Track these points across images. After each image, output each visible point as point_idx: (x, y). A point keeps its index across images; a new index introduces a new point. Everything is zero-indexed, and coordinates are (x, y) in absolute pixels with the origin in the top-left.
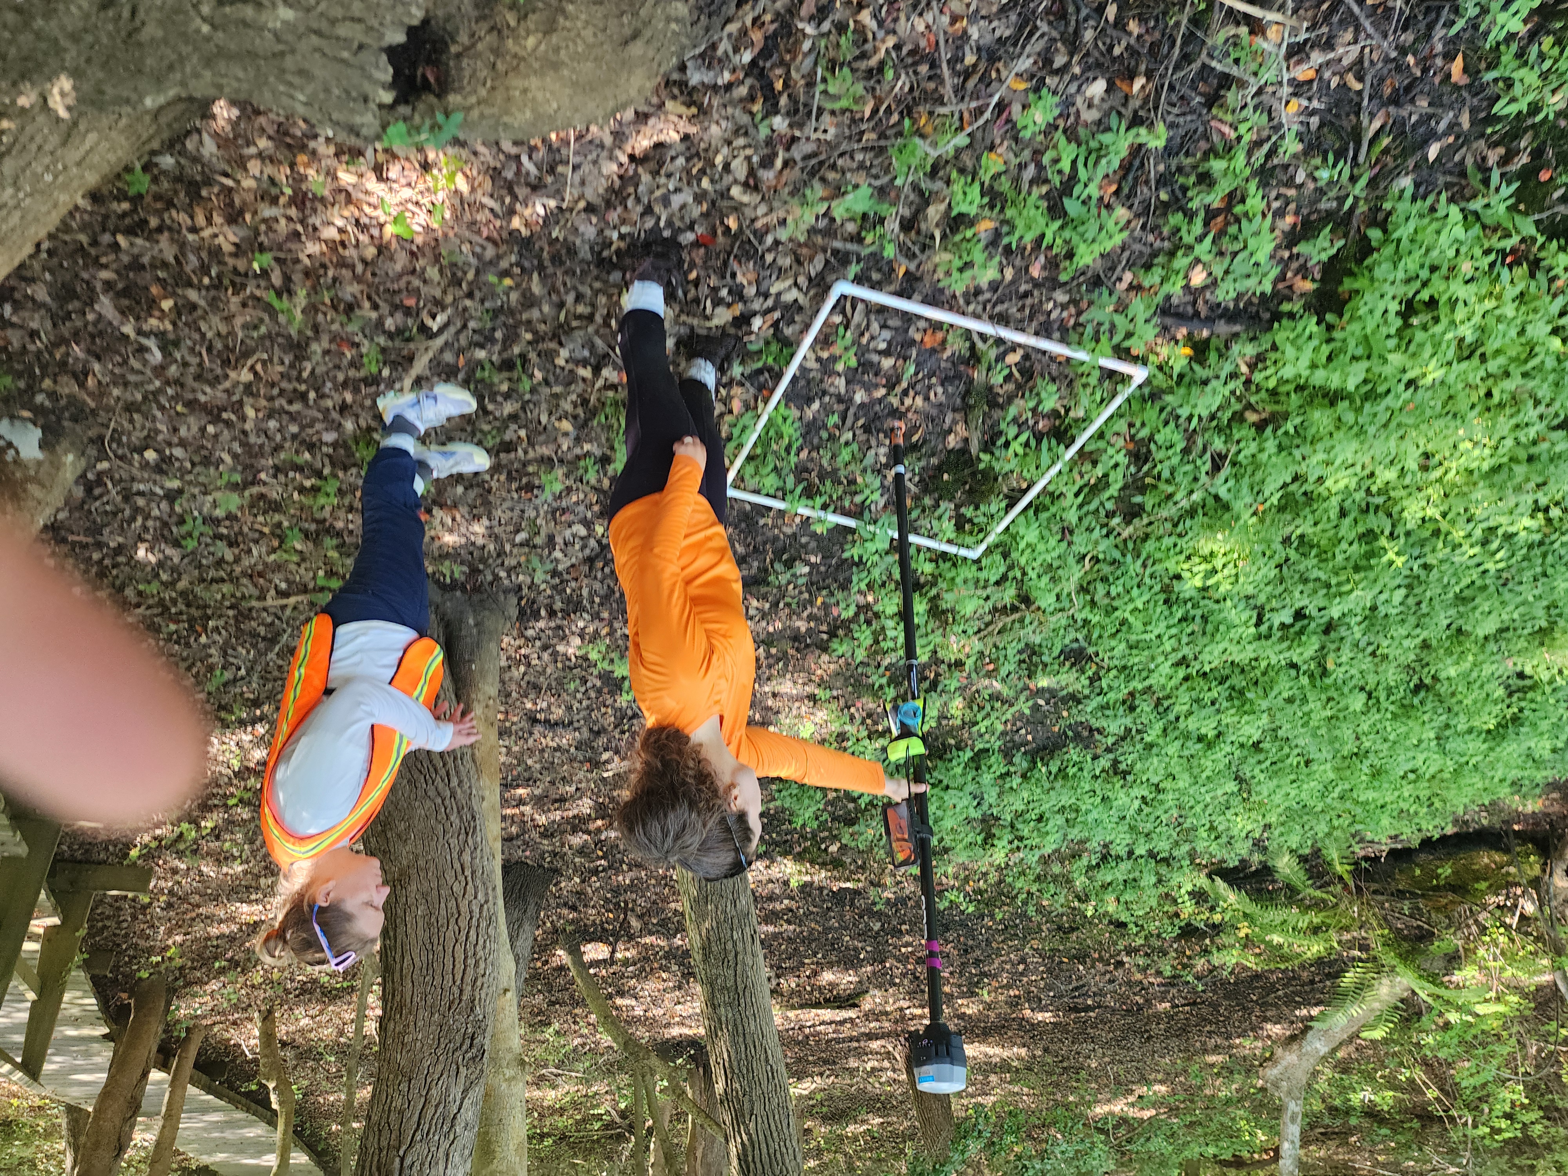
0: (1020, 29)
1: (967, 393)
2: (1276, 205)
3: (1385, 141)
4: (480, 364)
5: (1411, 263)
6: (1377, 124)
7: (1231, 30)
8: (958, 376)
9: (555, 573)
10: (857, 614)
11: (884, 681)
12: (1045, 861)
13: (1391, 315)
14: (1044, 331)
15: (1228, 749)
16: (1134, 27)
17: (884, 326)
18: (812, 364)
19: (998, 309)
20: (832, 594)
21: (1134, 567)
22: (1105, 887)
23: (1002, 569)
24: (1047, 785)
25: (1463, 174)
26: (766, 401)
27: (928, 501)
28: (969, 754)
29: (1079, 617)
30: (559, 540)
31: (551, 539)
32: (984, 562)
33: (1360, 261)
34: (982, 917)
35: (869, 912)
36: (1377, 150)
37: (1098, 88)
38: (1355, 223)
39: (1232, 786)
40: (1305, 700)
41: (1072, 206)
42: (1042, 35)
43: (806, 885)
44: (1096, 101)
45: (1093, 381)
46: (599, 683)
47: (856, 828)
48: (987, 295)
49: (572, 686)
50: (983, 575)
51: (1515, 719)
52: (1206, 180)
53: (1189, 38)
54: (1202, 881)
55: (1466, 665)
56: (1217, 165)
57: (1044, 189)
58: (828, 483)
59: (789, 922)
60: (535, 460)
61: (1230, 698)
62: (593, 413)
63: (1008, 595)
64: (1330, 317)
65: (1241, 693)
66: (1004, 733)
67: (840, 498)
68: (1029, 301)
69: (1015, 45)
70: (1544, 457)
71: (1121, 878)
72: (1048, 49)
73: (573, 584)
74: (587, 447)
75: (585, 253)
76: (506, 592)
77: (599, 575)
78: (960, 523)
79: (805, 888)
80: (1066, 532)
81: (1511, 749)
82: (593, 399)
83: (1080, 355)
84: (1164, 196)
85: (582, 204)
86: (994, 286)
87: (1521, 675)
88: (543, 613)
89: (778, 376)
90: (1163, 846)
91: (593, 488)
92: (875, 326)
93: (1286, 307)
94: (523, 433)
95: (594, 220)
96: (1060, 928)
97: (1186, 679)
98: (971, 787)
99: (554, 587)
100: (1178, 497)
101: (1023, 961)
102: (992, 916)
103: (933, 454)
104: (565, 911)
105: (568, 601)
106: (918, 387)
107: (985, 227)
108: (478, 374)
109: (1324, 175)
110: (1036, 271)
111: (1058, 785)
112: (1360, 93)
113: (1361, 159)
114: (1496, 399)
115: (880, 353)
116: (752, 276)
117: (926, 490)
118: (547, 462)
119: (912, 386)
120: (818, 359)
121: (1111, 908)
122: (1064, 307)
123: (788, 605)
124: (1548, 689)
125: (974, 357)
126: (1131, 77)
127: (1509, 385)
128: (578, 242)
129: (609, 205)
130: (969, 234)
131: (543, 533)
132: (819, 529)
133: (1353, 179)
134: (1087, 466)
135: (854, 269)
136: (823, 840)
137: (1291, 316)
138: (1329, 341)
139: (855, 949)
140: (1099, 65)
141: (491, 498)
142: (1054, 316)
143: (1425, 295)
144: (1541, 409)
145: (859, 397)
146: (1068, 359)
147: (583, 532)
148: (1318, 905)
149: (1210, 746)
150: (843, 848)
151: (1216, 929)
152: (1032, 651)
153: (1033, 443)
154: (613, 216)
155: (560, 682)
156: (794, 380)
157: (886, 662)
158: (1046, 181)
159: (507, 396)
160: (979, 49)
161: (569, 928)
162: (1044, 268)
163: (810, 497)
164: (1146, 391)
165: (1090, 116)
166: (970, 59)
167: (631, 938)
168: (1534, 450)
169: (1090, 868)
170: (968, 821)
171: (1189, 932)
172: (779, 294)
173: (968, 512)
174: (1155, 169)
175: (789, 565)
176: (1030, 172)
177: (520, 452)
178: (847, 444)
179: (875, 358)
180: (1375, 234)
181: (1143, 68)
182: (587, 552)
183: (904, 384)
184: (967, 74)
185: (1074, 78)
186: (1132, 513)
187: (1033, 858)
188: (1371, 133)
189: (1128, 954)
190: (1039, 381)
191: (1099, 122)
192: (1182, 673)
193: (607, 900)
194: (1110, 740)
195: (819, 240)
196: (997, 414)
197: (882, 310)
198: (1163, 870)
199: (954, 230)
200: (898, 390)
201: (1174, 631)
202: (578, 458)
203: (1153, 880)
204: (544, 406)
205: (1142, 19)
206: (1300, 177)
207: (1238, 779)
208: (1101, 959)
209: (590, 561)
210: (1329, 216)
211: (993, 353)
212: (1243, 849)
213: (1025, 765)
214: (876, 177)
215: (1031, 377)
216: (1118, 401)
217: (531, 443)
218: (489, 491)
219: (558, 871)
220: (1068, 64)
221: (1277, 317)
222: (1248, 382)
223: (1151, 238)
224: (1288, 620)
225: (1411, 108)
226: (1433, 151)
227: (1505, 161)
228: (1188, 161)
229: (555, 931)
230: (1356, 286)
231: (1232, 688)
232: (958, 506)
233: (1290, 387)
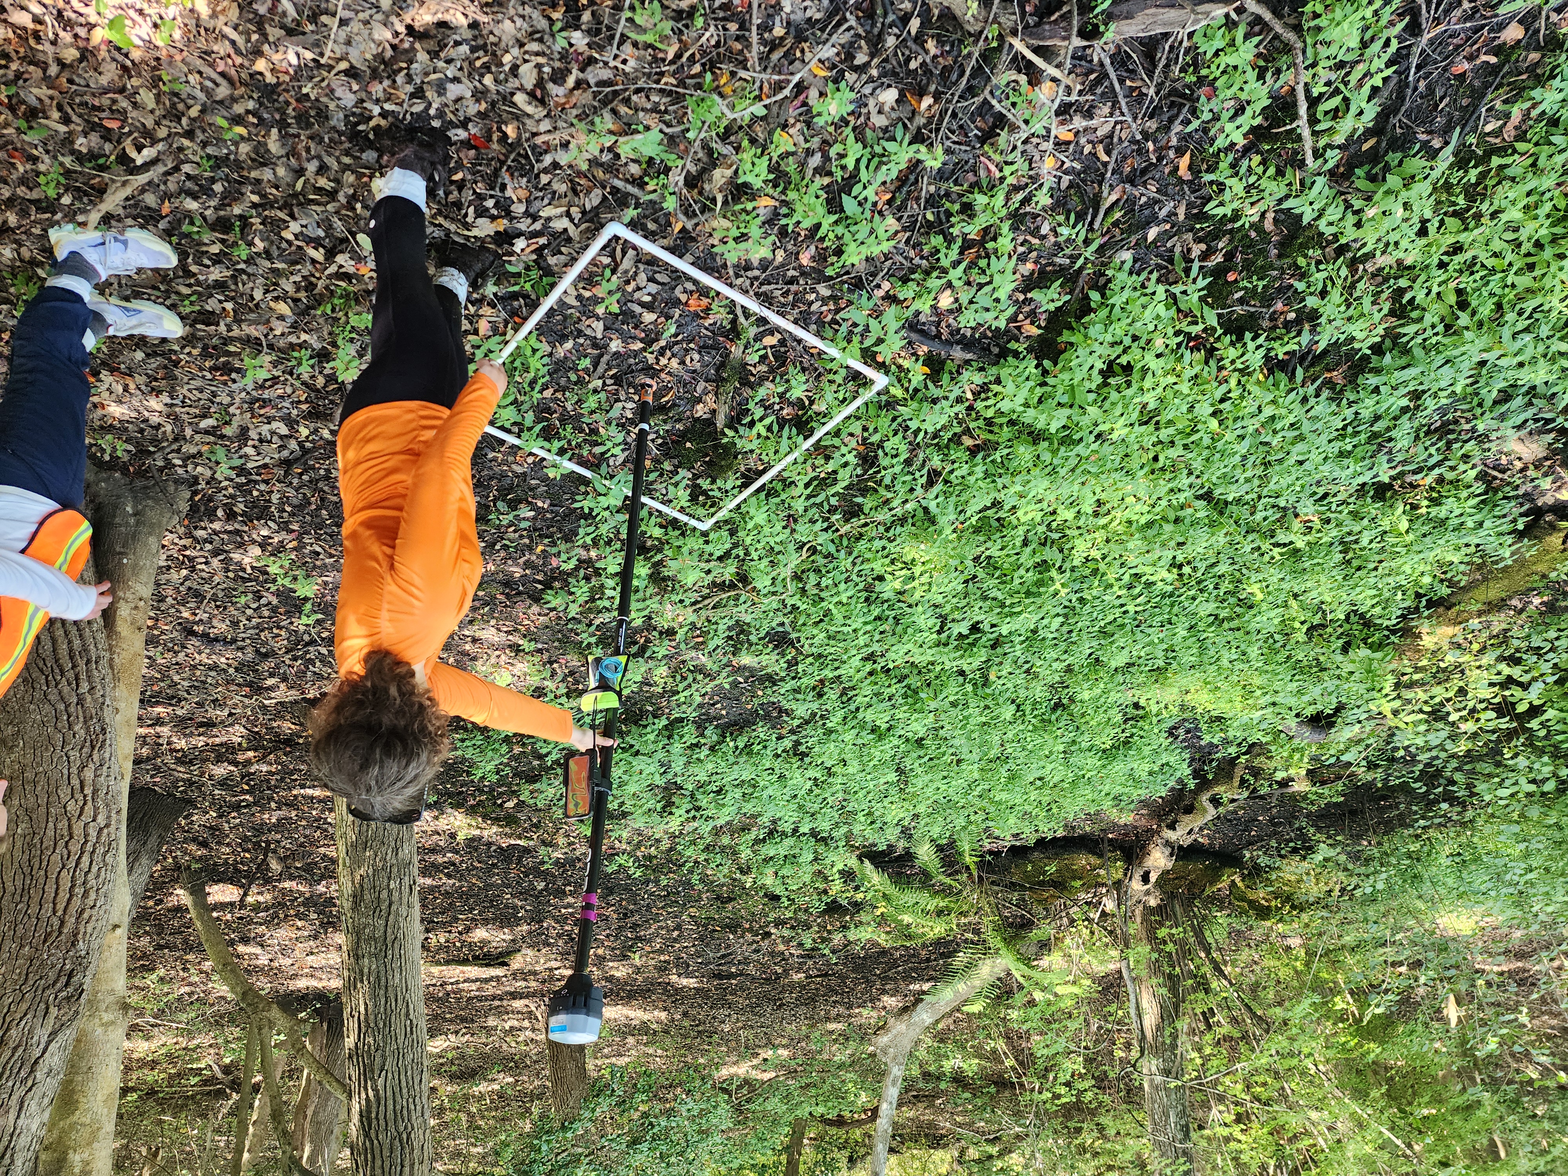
0: (830, 16)
1: (722, 366)
2: (1021, 249)
3: (1117, 215)
4: (189, 216)
5: (1118, 329)
6: (1113, 197)
7: (1013, 75)
8: (716, 347)
9: (241, 471)
10: (577, 568)
11: (593, 640)
12: (717, 832)
13: (1095, 372)
14: (803, 321)
15: (896, 742)
16: (931, 45)
17: (651, 280)
18: (571, 301)
19: (764, 288)
20: (554, 544)
21: (845, 563)
22: (767, 860)
23: (728, 546)
24: (732, 759)
25: (1171, 261)
26: (516, 330)
27: (667, 466)
28: (664, 722)
29: (790, 602)
30: (253, 434)
31: (244, 431)
32: (712, 536)
33: (1079, 318)
34: (647, 882)
35: (537, 872)
36: (1110, 220)
37: (889, 96)
38: (1081, 282)
39: (892, 777)
40: (966, 705)
41: (849, 204)
42: (849, 29)
43: (473, 840)
44: (887, 108)
45: (839, 379)
46: (275, 601)
47: (537, 786)
48: (756, 273)
49: (243, 600)
50: (709, 548)
51: (1126, 743)
52: (968, 210)
53: (978, 71)
54: (853, 862)
55: (1097, 691)
56: (980, 200)
57: (826, 180)
58: (569, 428)
59: (449, 876)
60: (239, 339)
61: (905, 696)
62: (319, 301)
63: (729, 571)
64: (1047, 363)
65: (915, 692)
66: (701, 706)
67: (579, 446)
68: (794, 288)
69: (822, 30)
70: (1187, 521)
71: (783, 853)
72: (851, 44)
73: (263, 487)
74: (304, 337)
75: (337, 120)
76: (178, 482)
77: (295, 481)
78: (696, 493)
79: (473, 843)
80: (792, 519)
81: (1119, 767)
82: (321, 284)
83: (832, 351)
84: (930, 217)
85: (343, 65)
86: (764, 265)
87: (1136, 706)
88: (220, 513)
89: (534, 305)
90: (824, 826)
91: (304, 383)
92: (642, 278)
93: (1013, 345)
94: (229, 306)
95: (355, 87)
96: (718, 898)
97: (871, 674)
98: (660, 755)
99: (238, 486)
100: (895, 504)
101: (678, 927)
102: (657, 882)
103: (679, 420)
104: (193, 847)
105: (254, 504)
106: (676, 349)
107: (765, 204)
108: (186, 228)
109: (1065, 231)
110: (805, 259)
111: (742, 760)
112: (1105, 164)
113: (1096, 226)
114: (1160, 464)
115: (643, 305)
116: (523, 194)
117: (667, 455)
118: (254, 345)
119: (669, 346)
120: (579, 297)
121: (769, 881)
122: (824, 301)
123: (505, 547)
124: (1155, 720)
125: (734, 332)
126: (921, 94)
127: (1173, 453)
128: (332, 106)
129: (375, 75)
130: (749, 206)
131: (235, 423)
132: (551, 473)
133: (1087, 242)
134: (820, 461)
135: (631, 213)
136: (501, 795)
137: (1016, 354)
138: (1044, 384)
139: (515, 907)
140: (895, 74)
141: (177, 372)
142: (814, 307)
143: (1124, 360)
144: (1192, 478)
145: (615, 345)
146: (821, 353)
147: (284, 430)
148: (945, 891)
149: (881, 738)
150: (521, 804)
151: (857, 906)
152: (741, 629)
153: (775, 428)
154: (377, 89)
155: (229, 594)
156: (551, 312)
157: (597, 622)
158: (830, 174)
159: (217, 260)
160: (789, 23)
161: (194, 866)
162: (813, 258)
163: (548, 439)
164: (884, 398)
165: (879, 121)
166: (779, 31)
167: (267, 881)
168: (1181, 513)
169: (757, 841)
170: (651, 787)
171: (833, 908)
172: (549, 219)
173: (705, 484)
174: (927, 188)
175: (513, 505)
176: (816, 160)
177: (222, 328)
178: (595, 391)
179: (638, 309)
180: (1095, 296)
181: (932, 88)
182: (285, 453)
183: (663, 343)
184: (774, 45)
185: (871, 80)
186: (852, 512)
187: (706, 828)
188: (1107, 204)
189: (776, 926)
190: (791, 369)
191: (885, 130)
192: (868, 667)
193: (245, 839)
194: (796, 722)
195: (600, 174)
196: (747, 392)
197: (652, 261)
198: (821, 849)
199: (736, 200)
200: (656, 347)
201: (869, 627)
202: (292, 346)
203: (811, 857)
204: (260, 281)
205: (940, 43)
206: (1045, 229)
207: (900, 771)
208: (750, 930)
209: (287, 463)
210: (1062, 271)
211: (753, 331)
212: (892, 834)
213: (715, 738)
214: (669, 125)
215: (783, 364)
216: (858, 402)
217: (238, 321)
218: (176, 364)
219: (191, 803)
220: (867, 65)
221: (1004, 353)
222: (970, 408)
223: (912, 254)
224: (965, 632)
225: (1142, 190)
226: (1152, 233)
227: (1204, 256)
228: (956, 189)
229: (177, 867)
230: (1072, 339)
231: (908, 687)
232: (696, 477)
233: (1004, 420)
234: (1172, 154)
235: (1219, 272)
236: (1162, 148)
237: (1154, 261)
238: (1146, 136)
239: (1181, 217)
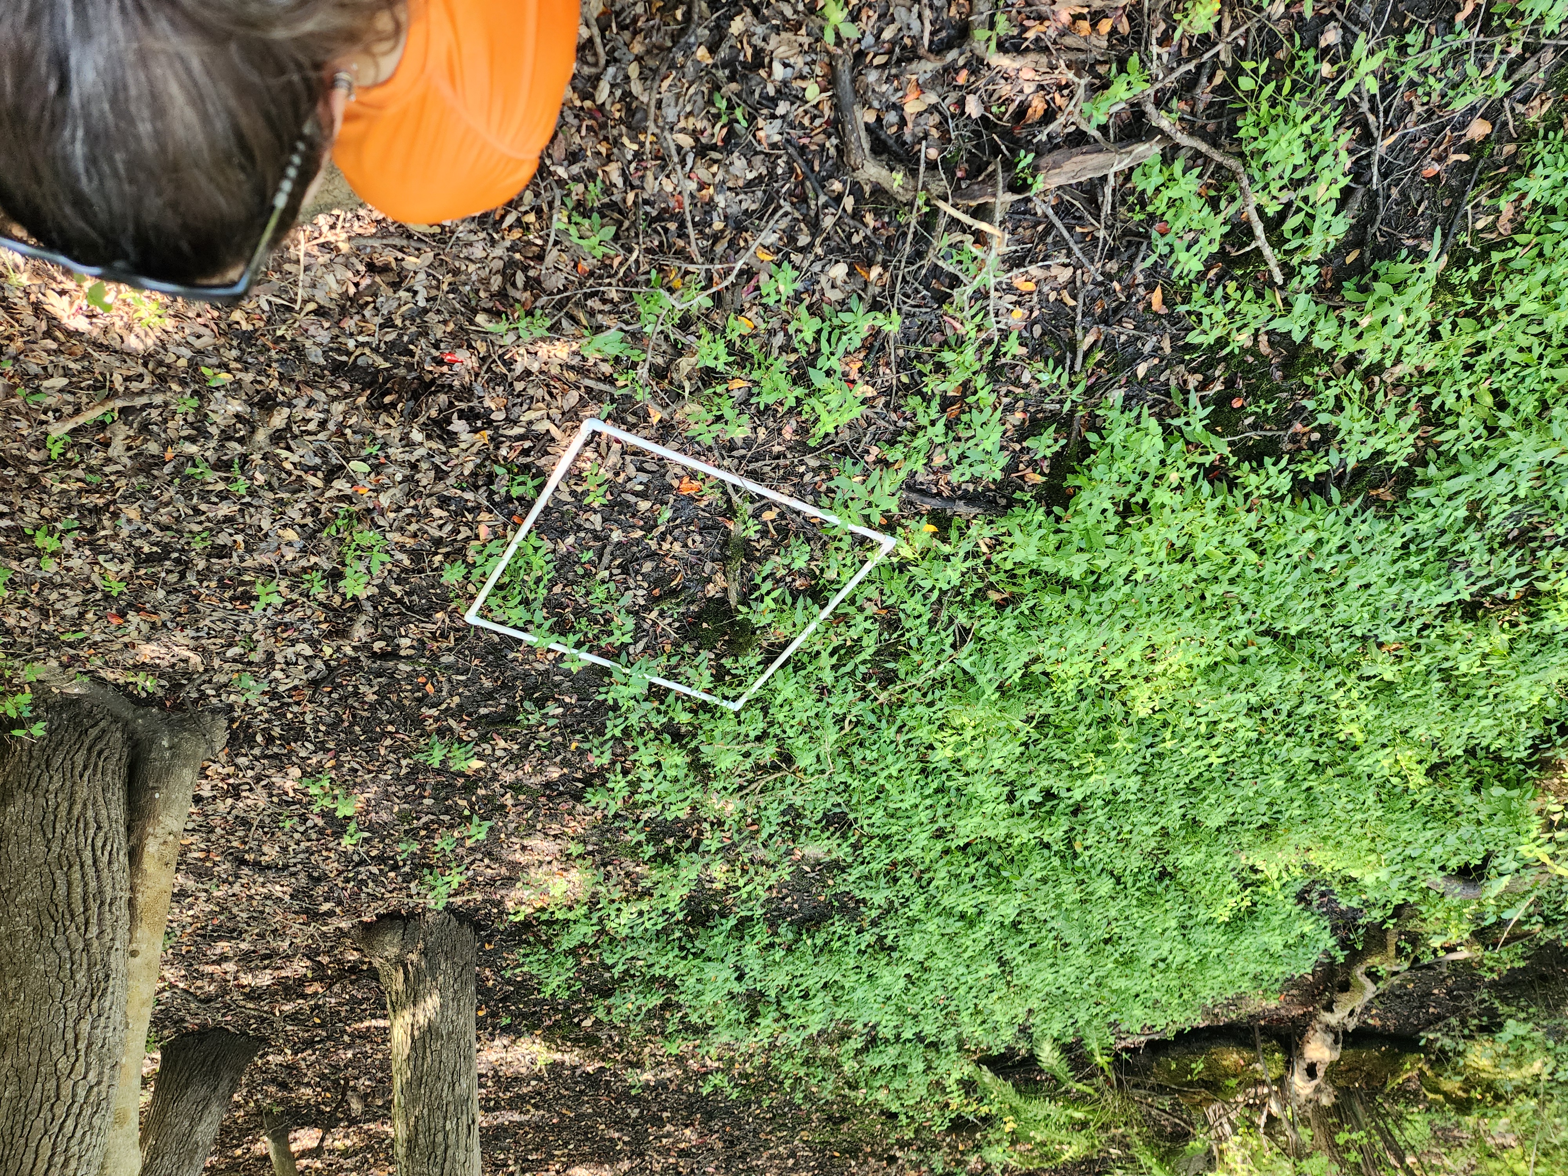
0: (766, 205)
1: (726, 544)
2: (1006, 400)
3: (1099, 355)
4: (191, 458)
5: (1123, 467)
6: (1090, 339)
7: (957, 237)
8: (716, 527)
9: (274, 695)
10: (613, 763)
11: (642, 837)
12: (811, 1041)
13: (1110, 514)
14: (800, 492)
15: (987, 929)
16: (869, 219)
17: (640, 469)
18: (566, 497)
19: (752, 466)
20: (586, 739)
21: (889, 733)
22: (875, 1072)
23: (761, 725)
24: (811, 960)
25: (1168, 394)
26: (515, 531)
27: (687, 648)
28: (732, 922)
29: (838, 779)
30: (279, 658)
31: (270, 655)
32: (743, 716)
33: (1080, 461)
34: (748, 1103)
35: (625, 1096)
36: (1091, 362)
37: (840, 271)
38: (1076, 426)
39: (994, 968)
40: (1057, 882)
41: (817, 377)
42: (786, 214)
43: (554, 1064)
44: (839, 283)
45: (845, 546)
46: (321, 822)
47: (611, 1001)
48: (743, 452)
49: (288, 824)
50: (743, 729)
51: (1251, 912)
52: (940, 368)
53: (918, 239)
54: (968, 1069)
55: (1200, 856)
56: (947, 356)
57: (793, 357)
58: (584, 621)
59: (536, 1106)
60: (255, 570)
61: (987, 875)
62: (324, 525)
63: (768, 752)
64: (1057, 509)
65: (998, 869)
66: (769, 901)
67: (597, 637)
68: (782, 462)
69: (760, 218)
70: (1253, 660)
71: (889, 1063)
72: (792, 228)
73: (295, 709)
74: (313, 559)
75: (316, 356)
76: (214, 711)
77: (326, 700)
78: (720, 675)
79: (555, 1067)
80: (824, 691)
81: (1247, 942)
82: (324, 508)
83: (833, 519)
84: (905, 379)
85: (311, 306)
86: (748, 443)
87: (1254, 870)
88: (259, 738)
89: (529, 505)
90: (929, 1029)
91: (320, 604)
92: (631, 470)
93: (1018, 495)
94: (239, 538)
95: (326, 325)
96: (830, 1118)
97: (946, 852)
98: (731, 960)
99: (272, 710)
100: (926, 666)
101: (792, 1154)
102: (759, 1103)
103: (692, 602)
104: (272, 1089)
105: (288, 727)
106: (676, 532)
107: (738, 386)
108: (189, 470)
109: (1046, 378)
110: (788, 433)
111: (822, 960)
112: (1073, 309)
113: (1077, 368)
114: (1208, 602)
115: (636, 494)
116: (502, 401)
117: (686, 638)
118: (267, 572)
119: (669, 531)
120: (573, 493)
121: (881, 1096)
122: (816, 471)
123: (538, 747)
124: (1277, 885)
125: (731, 511)
126: (870, 264)
127: (1219, 589)
128: (308, 344)
129: (344, 312)
130: (720, 389)
131: (260, 649)
132: (575, 668)
133: (1072, 385)
134: (842, 629)
135: (607, 408)
136: (577, 1012)
137: (1024, 504)
138: (1058, 531)
139: (611, 1140)
140: (841, 250)
141: (198, 606)
142: (807, 478)
143: (1139, 498)
144: (1249, 614)
145: (617, 536)
146: (823, 522)
147: (308, 651)
148: (1081, 1099)
149: (972, 924)
150: (598, 1022)
151: (987, 1120)
152: (793, 814)
153: (789, 600)
154: (350, 324)
155: (275, 818)
156: (547, 510)
157: (645, 817)
158: (795, 350)
159: (223, 496)
160: (726, 217)
161: (276, 1110)
162: (795, 432)
163: (563, 634)
164: (895, 560)
165: (834, 295)
166: (718, 225)
167: (353, 1122)
168: (1244, 653)
169: (858, 1052)
170: (732, 996)
171: (959, 1125)
172: (530, 423)
173: (727, 662)
174: (896, 352)
175: (540, 704)
176: (779, 340)
177: (235, 559)
178: (603, 582)
179: (632, 499)
180: (1092, 437)
181: (879, 258)
182: (313, 674)
183: (662, 529)
184: (716, 238)
185: (818, 258)
186: (888, 679)
187: (795, 1039)
188: (1085, 346)
189: (901, 1148)
190: (792, 540)
191: (842, 303)
192: (939, 846)
193: (323, 1076)
194: (874, 913)
195: (571, 376)
196: (755, 567)
197: (638, 453)
198: (931, 1055)
199: (706, 384)
200: (656, 532)
201: (928, 802)
202: (304, 570)
203: (921, 1067)
204: (267, 511)
205: (878, 214)
206: (1026, 378)
207: (1002, 962)
208: (873, 1154)
209: (314, 684)
210: (1054, 416)
211: (749, 508)
212: (1008, 1035)
213: (790, 936)
214: (627, 323)
215: (786, 537)
216: (868, 567)
217: (249, 550)
218: (197, 598)
219: (264, 1041)
220: (811, 245)
221: (1011, 503)
222: (988, 562)
223: (894, 416)
224: (1038, 799)
225: (1118, 328)
226: (1141, 370)
227: (1203, 386)
228: (925, 350)
229: (259, 1111)
230: (1077, 483)
231: (990, 865)
232: (719, 657)
233: (1025, 571)
234: (1141, 291)
235: (1222, 400)
236: (1128, 287)
237: (1151, 396)
238: (1109, 277)
239: (1168, 350)
